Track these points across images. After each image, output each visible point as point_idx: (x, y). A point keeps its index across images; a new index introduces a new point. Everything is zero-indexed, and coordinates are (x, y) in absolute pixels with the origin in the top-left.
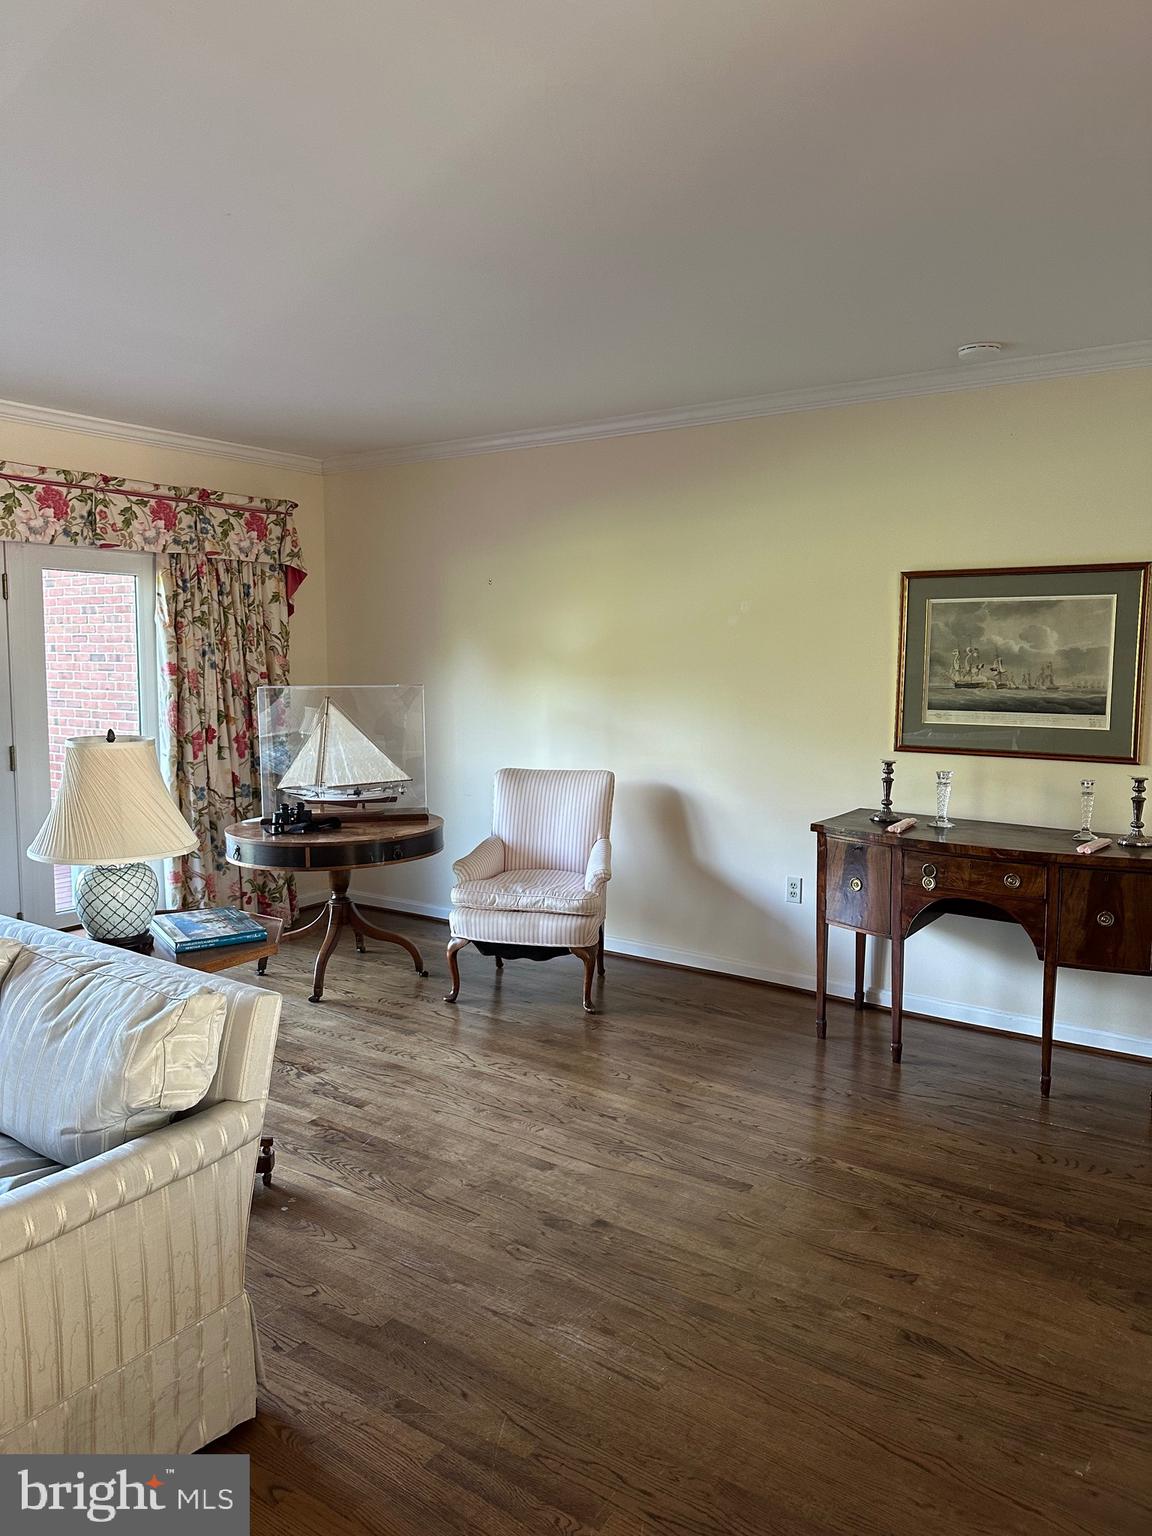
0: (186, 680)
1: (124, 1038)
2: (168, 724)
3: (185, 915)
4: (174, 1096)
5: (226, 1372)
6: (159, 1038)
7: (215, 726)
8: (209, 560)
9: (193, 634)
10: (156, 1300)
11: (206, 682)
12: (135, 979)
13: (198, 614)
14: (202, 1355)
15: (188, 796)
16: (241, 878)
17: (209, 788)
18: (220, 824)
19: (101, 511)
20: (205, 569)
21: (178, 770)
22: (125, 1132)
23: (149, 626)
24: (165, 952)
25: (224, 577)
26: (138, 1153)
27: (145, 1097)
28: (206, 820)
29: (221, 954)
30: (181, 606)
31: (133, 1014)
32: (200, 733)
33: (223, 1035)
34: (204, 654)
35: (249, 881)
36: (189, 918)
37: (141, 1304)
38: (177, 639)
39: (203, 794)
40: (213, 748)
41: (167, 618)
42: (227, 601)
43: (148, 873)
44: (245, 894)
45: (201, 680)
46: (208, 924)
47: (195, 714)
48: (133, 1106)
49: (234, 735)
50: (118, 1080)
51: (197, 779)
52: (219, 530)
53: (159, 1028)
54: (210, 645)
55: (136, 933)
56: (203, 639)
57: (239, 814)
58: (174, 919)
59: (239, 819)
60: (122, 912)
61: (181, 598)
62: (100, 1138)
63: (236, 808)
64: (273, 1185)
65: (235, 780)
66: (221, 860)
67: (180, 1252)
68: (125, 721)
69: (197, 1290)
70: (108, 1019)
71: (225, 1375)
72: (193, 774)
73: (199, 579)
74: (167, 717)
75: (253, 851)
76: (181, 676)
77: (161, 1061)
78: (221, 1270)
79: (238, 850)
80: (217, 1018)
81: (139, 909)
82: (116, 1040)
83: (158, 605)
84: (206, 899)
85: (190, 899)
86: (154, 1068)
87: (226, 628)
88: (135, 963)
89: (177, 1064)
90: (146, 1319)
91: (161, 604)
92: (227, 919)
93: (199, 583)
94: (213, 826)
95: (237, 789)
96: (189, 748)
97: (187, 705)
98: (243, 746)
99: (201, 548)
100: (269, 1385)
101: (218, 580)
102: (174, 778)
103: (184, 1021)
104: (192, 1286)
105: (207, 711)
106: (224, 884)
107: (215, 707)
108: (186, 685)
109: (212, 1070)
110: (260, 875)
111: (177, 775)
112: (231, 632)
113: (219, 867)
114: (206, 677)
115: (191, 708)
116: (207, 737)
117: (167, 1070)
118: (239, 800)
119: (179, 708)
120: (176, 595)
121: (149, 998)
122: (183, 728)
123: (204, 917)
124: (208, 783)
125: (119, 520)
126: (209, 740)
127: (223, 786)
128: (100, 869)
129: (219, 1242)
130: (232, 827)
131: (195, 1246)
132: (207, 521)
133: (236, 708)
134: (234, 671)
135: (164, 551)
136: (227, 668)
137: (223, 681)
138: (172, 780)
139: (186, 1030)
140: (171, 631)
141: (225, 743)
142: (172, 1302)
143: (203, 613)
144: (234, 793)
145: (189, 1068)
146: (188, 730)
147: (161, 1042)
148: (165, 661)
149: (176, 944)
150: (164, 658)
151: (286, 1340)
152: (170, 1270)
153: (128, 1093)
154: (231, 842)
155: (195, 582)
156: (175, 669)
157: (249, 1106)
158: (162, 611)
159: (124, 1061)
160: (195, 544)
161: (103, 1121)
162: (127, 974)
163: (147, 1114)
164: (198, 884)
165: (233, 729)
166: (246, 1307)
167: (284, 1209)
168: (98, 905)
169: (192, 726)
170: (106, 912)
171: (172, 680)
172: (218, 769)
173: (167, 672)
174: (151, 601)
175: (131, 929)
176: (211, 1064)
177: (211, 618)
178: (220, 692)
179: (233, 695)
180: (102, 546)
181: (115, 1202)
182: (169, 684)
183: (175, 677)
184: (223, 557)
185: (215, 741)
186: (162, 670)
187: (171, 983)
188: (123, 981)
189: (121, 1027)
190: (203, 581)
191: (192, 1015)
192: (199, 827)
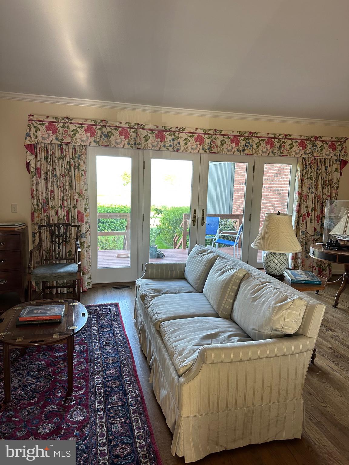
0: (303, 197)
1: (273, 306)
2: (295, 210)
3: (295, 271)
4: (286, 329)
5: (293, 420)
6: (284, 310)
7: (310, 211)
8: (315, 159)
9: (307, 182)
10: (274, 389)
11: (309, 198)
12: (278, 289)
13: (309, 176)
14: (286, 411)
15: (299, 233)
16: (313, 261)
17: (306, 232)
18: (309, 243)
19: (283, 145)
20: (313, 162)
21: (297, 225)
22: (270, 335)
23: (294, 180)
24: (288, 282)
25: (319, 164)
26: (273, 343)
27: (277, 326)
28: (304, 241)
29: (306, 286)
30: (304, 173)
31: (277, 300)
32: (305, 214)
33: (304, 314)
34: (310, 189)
35: (316, 263)
36: (296, 272)
37: (270, 389)
38: (302, 184)
39: (304, 233)
40: (309, 219)
41: (299, 177)
42: (319, 172)
43: (285, 256)
44: (314, 267)
45: (308, 197)
46: (302, 276)
47: (304, 207)
48: (274, 328)
49: (316, 215)
50: (270, 319)
51: (303, 228)
52: (320, 149)
53: (284, 306)
54: (312, 186)
55: (279, 274)
56: (310, 184)
57: (315, 241)
58: (291, 272)
59: (315, 242)
60: (276, 267)
61: (305, 171)
62: (263, 335)
63: (314, 239)
64: (315, 364)
65: (315, 230)
66: (308, 255)
67: (283, 378)
68: (283, 209)
69: (287, 391)
70: (269, 300)
71: (293, 421)
72: (301, 226)
73: (311, 165)
74: (295, 208)
75: (318, 254)
76: (302, 196)
77: (284, 317)
78: (295, 388)
79: (314, 253)
80: (303, 308)
81: (281, 267)
82: (271, 306)
83: (297, 174)
84: (301, 266)
85: (296, 265)
86: (281, 318)
87: (318, 180)
88: (279, 284)
89: (288, 319)
90: (271, 394)
91: (298, 173)
92: (309, 275)
93: (311, 166)
94: (306, 243)
95: (315, 233)
96: (301, 219)
97: (302, 205)
98: (319, 219)
99: (313, 155)
100: (307, 430)
101: (317, 165)
102: (295, 227)
103: (292, 306)
104: (286, 389)
105: (308, 207)
106: (308, 262)
107: (311, 206)
108: (303, 199)
109: (300, 324)
110: (319, 261)
111: (297, 227)
112: (319, 182)
113: (306, 257)
114: (309, 196)
115: (303, 206)
116: (307, 215)
117: (285, 320)
118: (315, 236)
119: (299, 206)
120: (303, 170)
121: (282, 296)
122: (300, 212)
123: (301, 273)
124: (306, 230)
125: (288, 148)
126: (308, 216)
127: (311, 231)
128: (271, 253)
129: (295, 379)
130: (312, 245)
131: (288, 378)
132: (316, 146)
133: (318, 207)
134: (319, 194)
135: (301, 156)
136: (317, 193)
137: (315, 198)
138: (295, 228)
139: (293, 309)
140: (300, 181)
141: (313, 218)
142: (279, 392)
143: (311, 176)
144: (314, 234)
145: (292, 321)
146: (302, 213)
147: (284, 311)
148: (297, 191)
149: (292, 280)
150: (297, 189)
151: (314, 418)
152: (279, 382)
153: (273, 324)
154: (312, 250)
155: (310, 166)
156: (300, 194)
157: (310, 339)
158: (298, 175)
159: (273, 314)
160: (311, 154)
161: (265, 330)
162: (276, 287)
163: (278, 332)
164: (299, 261)
165: (316, 213)
166: (302, 402)
167: (317, 373)
168: (269, 263)
169: (303, 211)
170: (271, 266)
171: (298, 197)
172: (310, 226)
173: (297, 194)
174: (295, 172)
175: (278, 272)
176: (299, 322)
177: (314, 177)
178: (313, 201)
179: (317, 202)
180: (282, 156)
181: (265, 356)
182: (297, 198)
183: (299, 196)
184: (320, 157)
185: (310, 217)
186: (296, 194)
187: (289, 293)
188: (274, 289)
189: (273, 303)
190: (312, 165)
191: (295, 305)
192: (301, 243)
